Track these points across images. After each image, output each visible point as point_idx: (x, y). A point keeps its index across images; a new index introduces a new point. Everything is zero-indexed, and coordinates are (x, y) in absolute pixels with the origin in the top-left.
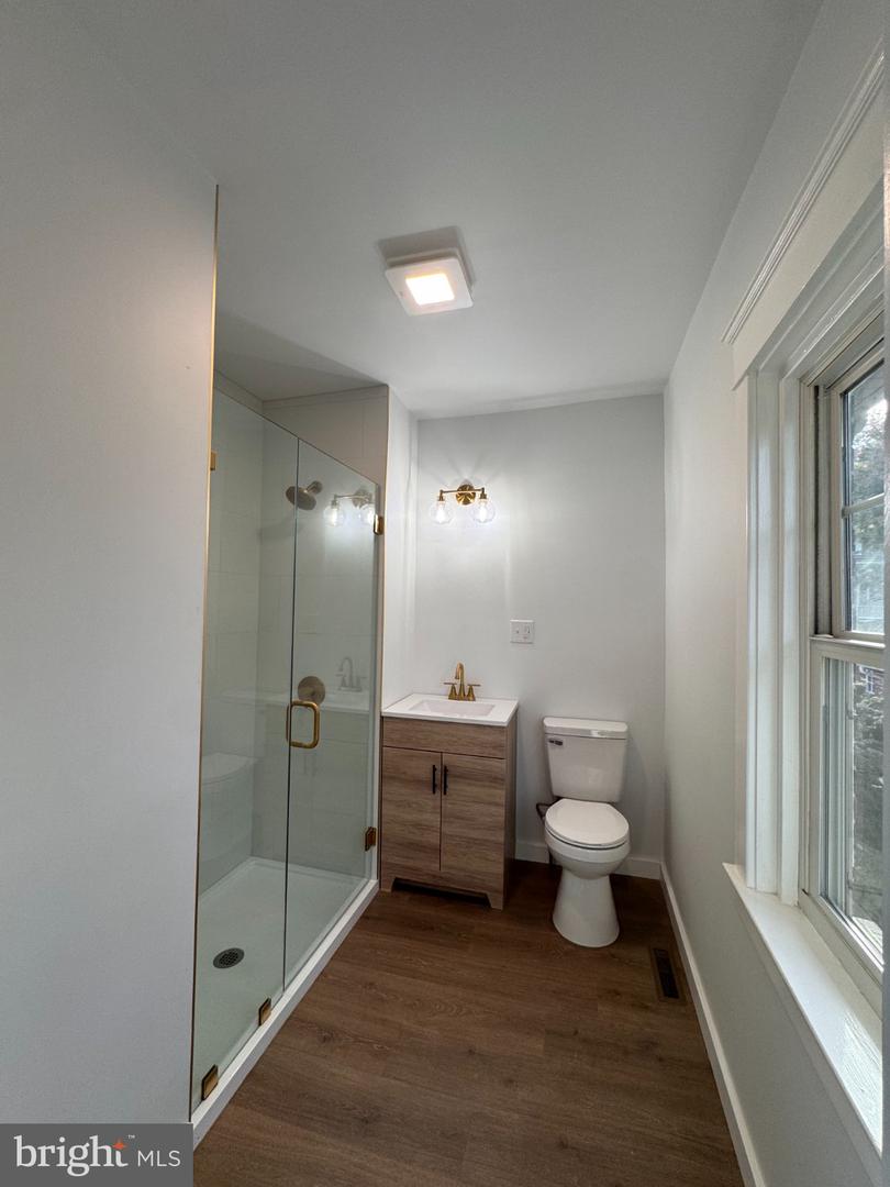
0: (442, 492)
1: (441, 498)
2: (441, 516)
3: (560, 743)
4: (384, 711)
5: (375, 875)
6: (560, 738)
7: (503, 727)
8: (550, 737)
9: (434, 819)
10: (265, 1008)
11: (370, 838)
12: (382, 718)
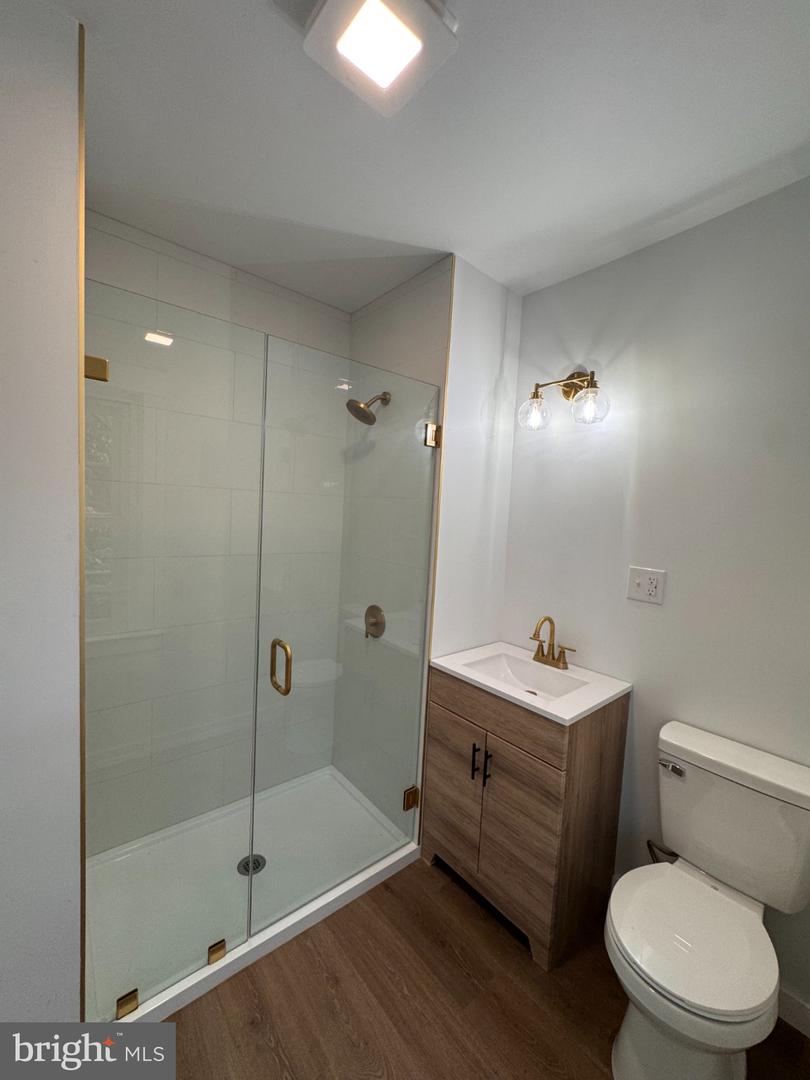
0: (538, 386)
1: (536, 395)
2: (535, 419)
3: (678, 772)
4: (432, 657)
5: (416, 840)
6: (680, 765)
7: (563, 726)
8: (662, 756)
9: (476, 810)
10: (217, 948)
11: (411, 798)
12: (430, 667)
